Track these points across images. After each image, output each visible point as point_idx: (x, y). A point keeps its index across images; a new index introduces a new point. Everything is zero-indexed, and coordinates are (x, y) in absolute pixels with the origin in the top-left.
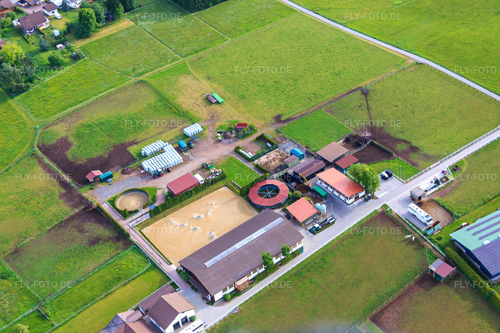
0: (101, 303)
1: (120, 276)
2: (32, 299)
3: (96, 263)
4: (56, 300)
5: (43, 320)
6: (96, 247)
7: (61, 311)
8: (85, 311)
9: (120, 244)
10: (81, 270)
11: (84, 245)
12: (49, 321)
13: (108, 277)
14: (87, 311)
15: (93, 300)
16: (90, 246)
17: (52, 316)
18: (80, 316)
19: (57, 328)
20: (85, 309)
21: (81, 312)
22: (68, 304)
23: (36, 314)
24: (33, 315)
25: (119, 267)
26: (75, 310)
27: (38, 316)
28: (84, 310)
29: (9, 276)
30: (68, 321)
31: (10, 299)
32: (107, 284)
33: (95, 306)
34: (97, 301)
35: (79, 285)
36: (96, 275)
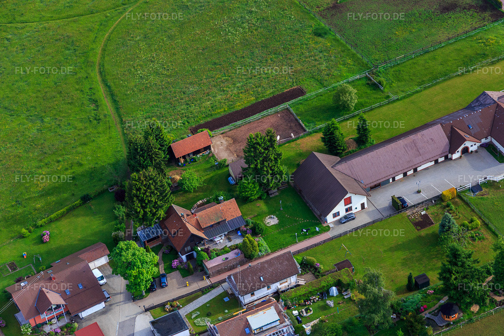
0: (458, 80)
1: (486, 53)
2: (359, 64)
3: (451, 33)
4: (393, 69)
5: (374, 89)
6: (451, 14)
7: (399, 84)
8: (434, 87)
9: (487, 14)
10: (429, 39)
11: (433, 10)
12: (382, 92)
13: (469, 52)
14: (437, 87)
15: (446, 75)
16: (442, 12)
17: (388, 86)
18: (427, 92)
19: (394, 101)
20: (436, 84)
21: (429, 87)
22: (410, 76)
23: (364, 82)
24: (360, 82)
25: (485, 41)
26: (419, 84)
27: (368, 84)
28: (432, 85)
29: (325, 33)
30: (409, 96)
31: (327, 61)
32: (466, 60)
33: (449, 82)
34: (452, 77)
35: (426, 56)
36: (451, 47)
